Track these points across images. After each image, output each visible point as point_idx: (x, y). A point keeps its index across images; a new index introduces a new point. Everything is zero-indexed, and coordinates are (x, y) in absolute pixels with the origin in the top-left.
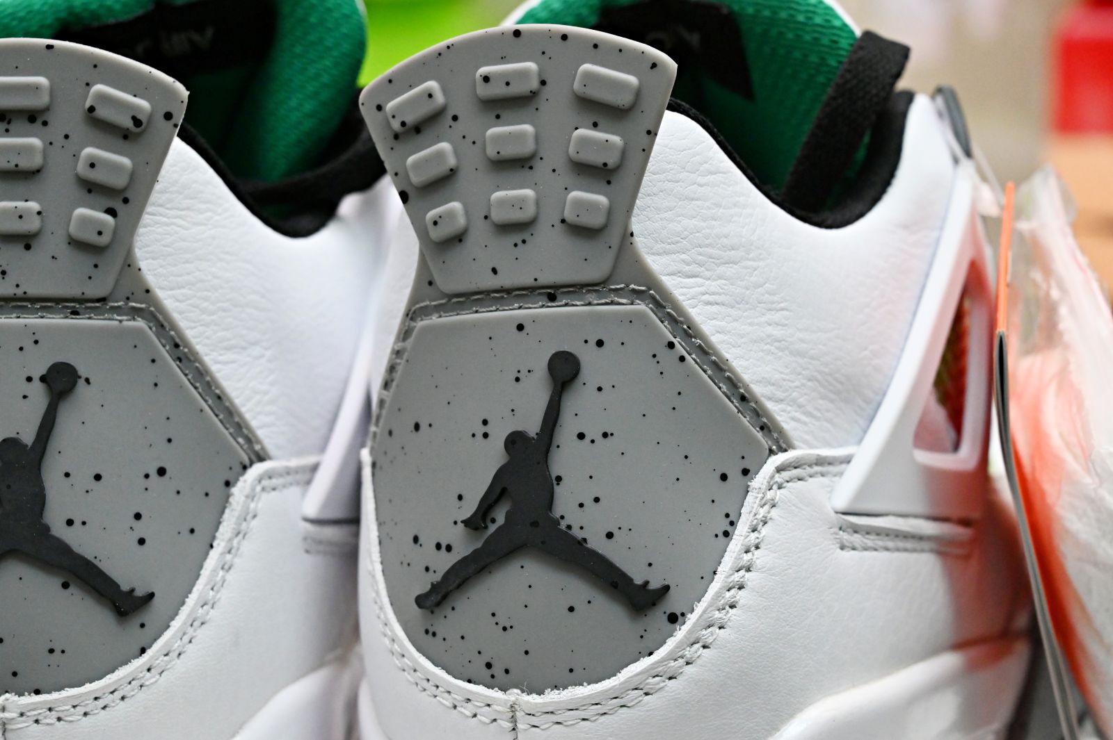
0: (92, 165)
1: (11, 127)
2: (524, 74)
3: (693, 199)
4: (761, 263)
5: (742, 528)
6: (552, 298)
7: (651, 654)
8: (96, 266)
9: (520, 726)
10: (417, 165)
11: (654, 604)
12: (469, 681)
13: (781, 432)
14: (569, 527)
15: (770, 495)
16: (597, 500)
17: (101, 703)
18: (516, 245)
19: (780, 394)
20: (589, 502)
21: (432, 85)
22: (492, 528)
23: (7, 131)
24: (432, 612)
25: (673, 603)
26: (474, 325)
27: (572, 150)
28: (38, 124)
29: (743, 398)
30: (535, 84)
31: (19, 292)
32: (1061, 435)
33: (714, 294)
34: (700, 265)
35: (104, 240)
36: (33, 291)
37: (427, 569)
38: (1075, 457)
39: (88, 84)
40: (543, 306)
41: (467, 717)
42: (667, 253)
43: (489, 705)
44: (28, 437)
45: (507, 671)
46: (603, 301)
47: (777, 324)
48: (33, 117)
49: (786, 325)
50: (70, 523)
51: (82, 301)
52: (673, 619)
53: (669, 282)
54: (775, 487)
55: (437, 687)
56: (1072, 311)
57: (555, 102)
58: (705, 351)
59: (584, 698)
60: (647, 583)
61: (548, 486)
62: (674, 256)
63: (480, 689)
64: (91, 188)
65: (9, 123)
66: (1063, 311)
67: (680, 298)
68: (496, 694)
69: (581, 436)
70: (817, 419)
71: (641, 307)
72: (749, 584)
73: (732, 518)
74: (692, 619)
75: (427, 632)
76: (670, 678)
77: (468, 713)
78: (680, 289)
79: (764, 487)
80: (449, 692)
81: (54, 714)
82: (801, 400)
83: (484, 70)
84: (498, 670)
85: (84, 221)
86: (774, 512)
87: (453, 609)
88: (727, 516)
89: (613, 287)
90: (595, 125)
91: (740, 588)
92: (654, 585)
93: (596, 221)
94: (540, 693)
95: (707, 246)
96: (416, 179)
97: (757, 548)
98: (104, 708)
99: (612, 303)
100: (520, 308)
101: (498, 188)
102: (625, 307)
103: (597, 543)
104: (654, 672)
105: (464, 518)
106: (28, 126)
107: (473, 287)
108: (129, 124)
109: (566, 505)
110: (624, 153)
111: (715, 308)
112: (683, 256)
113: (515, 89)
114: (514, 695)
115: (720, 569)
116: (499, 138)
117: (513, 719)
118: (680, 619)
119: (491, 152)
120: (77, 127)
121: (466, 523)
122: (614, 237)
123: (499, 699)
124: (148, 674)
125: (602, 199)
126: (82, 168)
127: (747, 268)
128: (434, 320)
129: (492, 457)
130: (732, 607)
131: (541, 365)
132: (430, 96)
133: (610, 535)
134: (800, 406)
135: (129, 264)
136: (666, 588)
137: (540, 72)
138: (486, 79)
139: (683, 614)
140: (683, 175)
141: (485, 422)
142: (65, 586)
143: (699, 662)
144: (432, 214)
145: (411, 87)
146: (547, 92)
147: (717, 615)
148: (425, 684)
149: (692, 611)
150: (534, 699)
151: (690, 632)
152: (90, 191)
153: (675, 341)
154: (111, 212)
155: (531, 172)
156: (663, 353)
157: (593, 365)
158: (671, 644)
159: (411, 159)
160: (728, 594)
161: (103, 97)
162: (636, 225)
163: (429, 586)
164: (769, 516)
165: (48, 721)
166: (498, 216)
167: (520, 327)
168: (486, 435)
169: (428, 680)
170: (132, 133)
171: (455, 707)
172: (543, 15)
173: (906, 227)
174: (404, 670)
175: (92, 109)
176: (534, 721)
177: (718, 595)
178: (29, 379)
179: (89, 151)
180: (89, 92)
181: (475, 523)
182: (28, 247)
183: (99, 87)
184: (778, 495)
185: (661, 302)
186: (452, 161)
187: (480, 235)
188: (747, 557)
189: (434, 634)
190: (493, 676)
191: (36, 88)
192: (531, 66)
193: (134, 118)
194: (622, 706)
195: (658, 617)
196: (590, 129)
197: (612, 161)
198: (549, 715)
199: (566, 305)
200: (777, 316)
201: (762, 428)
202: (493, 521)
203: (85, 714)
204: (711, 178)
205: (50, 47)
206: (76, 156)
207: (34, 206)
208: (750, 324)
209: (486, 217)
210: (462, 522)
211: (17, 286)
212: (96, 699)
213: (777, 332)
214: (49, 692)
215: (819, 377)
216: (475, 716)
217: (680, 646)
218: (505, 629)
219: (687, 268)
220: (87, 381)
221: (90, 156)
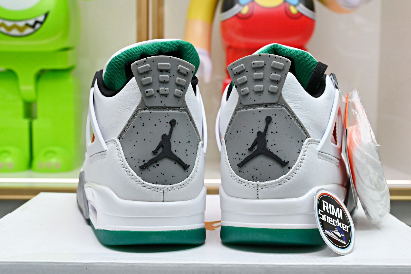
0: (179, 81)
1: (163, 73)
2: (261, 63)
3: (293, 88)
4: (305, 102)
5: (302, 152)
6: (266, 106)
7: (285, 174)
8: (179, 101)
9: (259, 189)
10: (239, 80)
11: (286, 165)
12: (249, 180)
13: (308, 134)
14: (270, 150)
15: (307, 146)
16: (275, 145)
17: (181, 187)
18: (259, 96)
19: (308, 127)
20: (273, 145)
21: (242, 65)
22: (254, 150)
23: (162, 74)
24: (241, 167)
25: (289, 165)
26: (250, 111)
27: (271, 77)
28: (168, 72)
29: (302, 127)
30: (263, 65)
31: (165, 105)
32: (356, 140)
33: (296, 107)
34: (294, 101)
35: (181, 95)
36: (168, 105)
37: (240, 159)
38: (358, 144)
39: (178, 65)
40: (264, 108)
41: (248, 187)
42: (288, 98)
43: (253, 185)
44: (167, 134)
45: (257, 178)
46: (276, 107)
47: (307, 113)
48: (167, 71)
49: (309, 114)
50: (176, 151)
51: (175, 108)
52: (289, 168)
53: (289, 104)
54: (308, 144)
55: (242, 182)
56: (360, 116)
57: (267, 68)
58: (295, 117)
59: (272, 183)
60: (285, 161)
61: (265, 142)
62: (289, 99)
63: (251, 182)
64: (178, 85)
65: (162, 72)
66: (358, 116)
67: (291, 107)
68: (254, 182)
69: (272, 132)
70: (314, 133)
71: (283, 108)
72: (303, 162)
73: (300, 150)
74: (293, 168)
75: (239, 171)
76: (289, 179)
77: (248, 186)
78: (291, 105)
79: (306, 144)
80: (244, 183)
81: (173, 189)
82: (311, 129)
83: (253, 62)
84: (255, 178)
85: (177, 92)
86: (307, 149)
87: (245, 166)
88: (299, 149)
89: (278, 104)
90: (275, 73)
91: (302, 163)
92: (286, 161)
93: (275, 91)
94: (263, 182)
95: (295, 97)
96: (239, 83)
97: (305, 156)
98: (182, 188)
99: (278, 107)
100: (260, 108)
101: (256, 85)
102: (280, 108)
103: (275, 153)
104: (286, 178)
105: (248, 148)
106: (166, 73)
107: (250, 104)
108: (186, 73)
109: (269, 146)
110: (281, 78)
111: (296, 109)
112: (291, 99)
113: (260, 66)
114: (258, 182)
115: (298, 159)
116: (256, 75)
117: (258, 187)
118: (291, 168)
119: (254, 78)
120: (176, 74)
121: (249, 149)
122: (278, 95)
123: (255, 183)
124: (189, 181)
125: (276, 87)
126: (177, 81)
127: (302, 102)
128: (242, 111)
129: (254, 137)
130: (300, 166)
131: (264, 119)
132: (242, 67)
133: (277, 151)
134: (311, 130)
135: (184, 101)
136: (288, 162)
137: (264, 62)
138: (254, 64)
139: (291, 167)
140: (291, 84)
141: (252, 130)
142: (175, 163)
143: (294, 176)
144: (242, 90)
145: (238, 65)
146: (266, 66)
147: (298, 167)
148: (239, 181)
149: (293, 166)
150: (262, 183)
151: (293, 170)
152: (178, 86)
153: (290, 115)
154: (182, 90)
155: (262, 82)
156: (287, 117)
157: (274, 119)
158: (289, 173)
159: (238, 79)
160: (300, 164)
161: (181, 68)
162: (282, 93)
163: (241, 162)
164: (307, 150)
165: (172, 190)
166: (256, 90)
167: (260, 111)
168: (253, 132)
169: (240, 181)
170: (186, 75)
171: (245, 185)
172: (264, 52)
173: (328, 99)
174: (234, 179)
175: (179, 70)
176: (262, 187)
177: (298, 164)
178: (167, 123)
179: (178, 78)
180: (178, 67)
181: (250, 149)
182: (166, 97)
183: (180, 66)
184: (308, 146)
185: (287, 107)
186: (246, 80)
187: (252, 94)
188: (303, 157)
189: (241, 172)
190: (254, 179)
191: (168, 65)
192: (263, 61)
193: (187, 72)
194: (280, 185)
195: (286, 168)
196: (274, 73)
197: (279, 79)
198: (265, 186)
199: (269, 107)
200: (307, 112)
201: (305, 133)
202: (254, 149)
203: (179, 189)
204: (296, 84)
205: (170, 58)
206: (175, 79)
207: (167, 88)
208: (303, 113)
209: (253, 90)
210: (248, 149)
211: (164, 104)
212: (181, 186)
213: (308, 115)
214: (172, 184)
215: (314, 125)
216: (250, 187)
217: (291, 173)
218: (256, 170)
219: (291, 101)
220: (177, 123)
221: (178, 79)
